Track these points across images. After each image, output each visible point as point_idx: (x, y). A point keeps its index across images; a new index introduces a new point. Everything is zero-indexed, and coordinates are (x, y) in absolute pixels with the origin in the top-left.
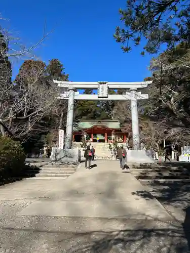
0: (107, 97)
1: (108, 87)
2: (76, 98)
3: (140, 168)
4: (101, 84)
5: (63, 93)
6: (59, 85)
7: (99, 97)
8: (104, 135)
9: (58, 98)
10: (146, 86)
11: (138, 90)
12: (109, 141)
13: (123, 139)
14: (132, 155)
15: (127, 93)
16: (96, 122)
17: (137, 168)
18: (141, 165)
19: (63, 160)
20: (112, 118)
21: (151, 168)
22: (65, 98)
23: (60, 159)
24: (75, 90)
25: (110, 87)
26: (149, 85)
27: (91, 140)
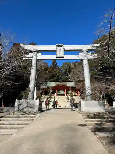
0: (63, 57)
1: (64, 49)
2: (38, 58)
3: (95, 118)
4: (58, 46)
5: (28, 54)
6: (25, 48)
7: (57, 57)
8: (64, 91)
9: (24, 58)
10: (95, 48)
11: (89, 51)
12: (68, 95)
13: (77, 94)
14: (86, 105)
15: (79, 53)
16: (59, 82)
17: (92, 118)
18: (94, 115)
19: (25, 110)
20: (70, 79)
21: (104, 118)
22: (29, 58)
23: (22, 109)
24: (38, 51)
25: (66, 49)
26: (97, 47)
27: (56, 94)
